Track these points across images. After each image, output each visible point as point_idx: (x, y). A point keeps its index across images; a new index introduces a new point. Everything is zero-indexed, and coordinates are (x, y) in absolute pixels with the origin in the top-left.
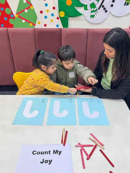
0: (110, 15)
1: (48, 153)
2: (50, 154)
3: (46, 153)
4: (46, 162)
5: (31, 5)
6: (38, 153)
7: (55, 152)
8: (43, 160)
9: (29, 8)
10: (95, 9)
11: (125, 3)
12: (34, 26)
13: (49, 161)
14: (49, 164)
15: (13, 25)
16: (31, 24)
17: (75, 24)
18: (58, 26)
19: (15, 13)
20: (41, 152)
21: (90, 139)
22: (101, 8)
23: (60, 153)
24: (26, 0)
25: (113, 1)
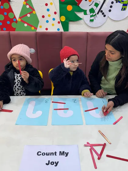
0: (108, 18)
1: (54, 154)
2: (56, 155)
3: (52, 154)
4: (52, 163)
5: (34, 10)
6: (44, 154)
7: (62, 153)
8: (49, 161)
9: (32, 12)
10: (94, 14)
11: (122, 8)
12: (35, 30)
13: (55, 162)
14: (55, 166)
15: (15, 28)
16: (33, 28)
17: (75, 28)
18: (58, 29)
19: (17, 17)
20: (47, 153)
22: (100, 13)
23: (67, 154)
24: (29, 5)
25: (111, 7)
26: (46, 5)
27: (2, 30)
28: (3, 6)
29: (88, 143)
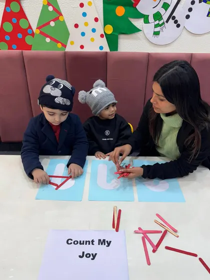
0: (185, 31)
1: (91, 243)
2: (93, 244)
3: (88, 243)
4: (88, 256)
5: (61, 14)
6: (76, 243)
7: (102, 242)
8: (83, 253)
9: (57, 18)
10: (161, 22)
11: (209, 13)
12: (63, 48)
13: (92, 254)
14: (92, 259)
15: (31, 45)
16: (59, 45)
17: (128, 45)
18: (101, 48)
19: (34, 27)
20: (80, 241)
21: (156, 222)
22: (171, 21)
23: (109, 244)
24: (53, 6)
25: (190, 10)
26: (82, 5)
27: (10, 48)
28: (9, 7)
29: (140, 229)
